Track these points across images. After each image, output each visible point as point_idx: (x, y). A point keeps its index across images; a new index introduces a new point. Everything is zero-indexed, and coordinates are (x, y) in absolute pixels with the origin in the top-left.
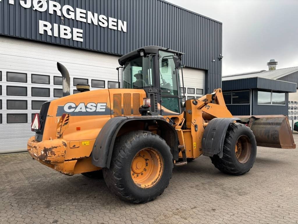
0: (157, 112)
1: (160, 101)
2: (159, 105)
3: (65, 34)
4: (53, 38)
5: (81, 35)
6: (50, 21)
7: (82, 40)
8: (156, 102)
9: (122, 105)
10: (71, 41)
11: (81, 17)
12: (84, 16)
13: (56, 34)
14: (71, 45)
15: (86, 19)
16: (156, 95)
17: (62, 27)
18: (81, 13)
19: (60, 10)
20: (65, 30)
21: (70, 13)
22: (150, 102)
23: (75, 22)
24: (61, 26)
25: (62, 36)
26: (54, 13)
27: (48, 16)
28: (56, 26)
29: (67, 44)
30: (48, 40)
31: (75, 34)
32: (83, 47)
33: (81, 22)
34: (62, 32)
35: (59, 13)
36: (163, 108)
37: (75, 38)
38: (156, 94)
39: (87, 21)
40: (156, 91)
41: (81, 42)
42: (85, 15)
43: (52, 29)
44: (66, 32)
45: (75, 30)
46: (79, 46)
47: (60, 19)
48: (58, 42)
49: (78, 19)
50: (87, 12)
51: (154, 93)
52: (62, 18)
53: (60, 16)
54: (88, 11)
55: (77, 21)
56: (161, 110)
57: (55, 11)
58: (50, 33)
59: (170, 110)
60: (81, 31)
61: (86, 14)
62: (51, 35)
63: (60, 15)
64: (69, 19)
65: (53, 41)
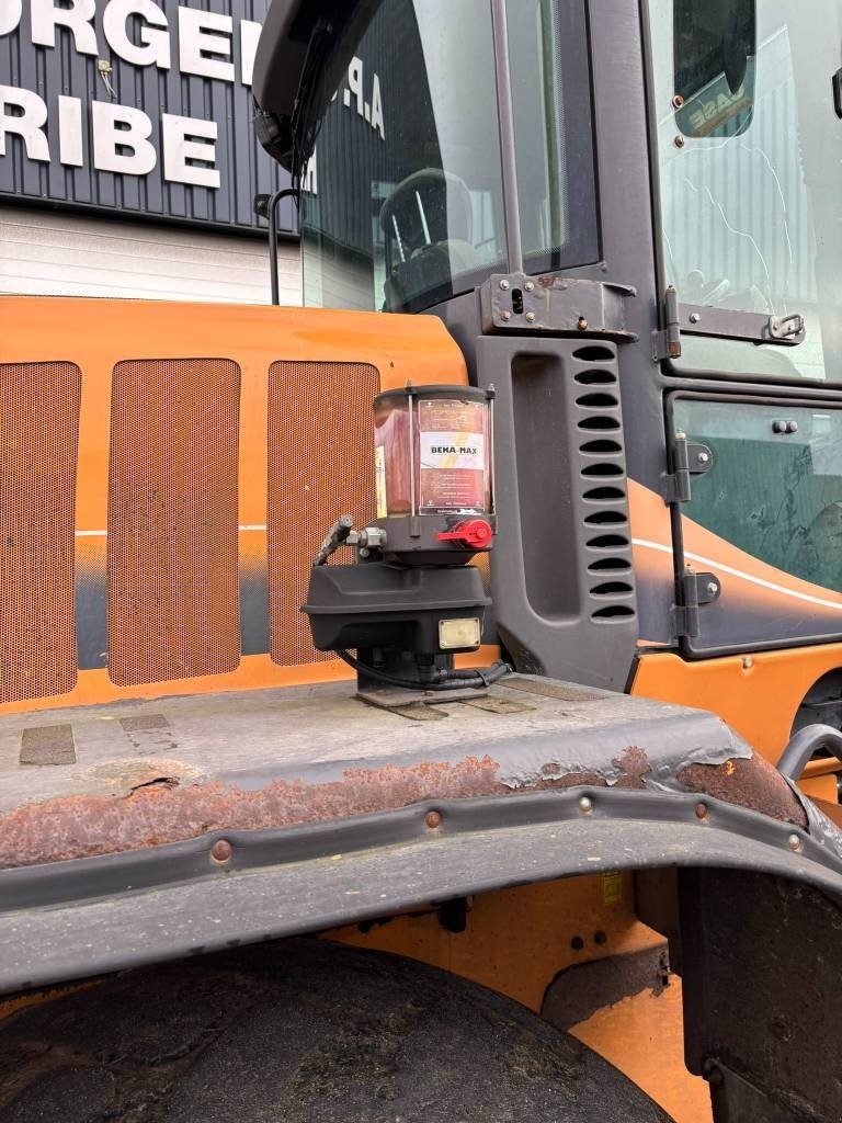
0: (623, 611)
1: (671, 457)
2: (644, 505)
3: (121, 149)
4: (57, 175)
5: (208, 153)
6: (41, 88)
7: (211, 178)
8: (612, 470)
9: (91, 532)
10: (154, 185)
11: (206, 54)
12: (222, 46)
13: (72, 153)
14: (156, 206)
15: (232, 62)
16: (609, 365)
17: (105, 113)
18: (205, 31)
19: (92, 22)
20: (119, 125)
21: (147, 34)
22: (479, 462)
23: (174, 81)
24: (97, 106)
25: (106, 160)
26: (59, 39)
27: (28, 55)
28: (70, 107)
29: (132, 203)
30: (32, 188)
31: (176, 149)
32: (224, 216)
33: (208, 80)
34: (105, 138)
35: (86, 42)
36: (708, 553)
37: (176, 171)
38: (605, 354)
39: (239, 72)
40: (604, 313)
41: (211, 190)
42: (227, 41)
43: (50, 129)
44: (123, 137)
45: (176, 126)
46: (202, 212)
47: (96, 72)
48: (83, 195)
49: (192, 63)
50: (237, 27)
51: (580, 333)
52: (104, 65)
53: (91, 58)
54: (243, 22)
55: (185, 76)
56: (684, 589)
57: (64, 31)
58: (38, 148)
59: (807, 570)
60: (209, 129)
61: (233, 37)
62: (46, 157)
63: (93, 50)
64: (139, 68)
65: (58, 192)
